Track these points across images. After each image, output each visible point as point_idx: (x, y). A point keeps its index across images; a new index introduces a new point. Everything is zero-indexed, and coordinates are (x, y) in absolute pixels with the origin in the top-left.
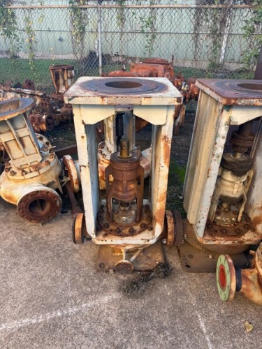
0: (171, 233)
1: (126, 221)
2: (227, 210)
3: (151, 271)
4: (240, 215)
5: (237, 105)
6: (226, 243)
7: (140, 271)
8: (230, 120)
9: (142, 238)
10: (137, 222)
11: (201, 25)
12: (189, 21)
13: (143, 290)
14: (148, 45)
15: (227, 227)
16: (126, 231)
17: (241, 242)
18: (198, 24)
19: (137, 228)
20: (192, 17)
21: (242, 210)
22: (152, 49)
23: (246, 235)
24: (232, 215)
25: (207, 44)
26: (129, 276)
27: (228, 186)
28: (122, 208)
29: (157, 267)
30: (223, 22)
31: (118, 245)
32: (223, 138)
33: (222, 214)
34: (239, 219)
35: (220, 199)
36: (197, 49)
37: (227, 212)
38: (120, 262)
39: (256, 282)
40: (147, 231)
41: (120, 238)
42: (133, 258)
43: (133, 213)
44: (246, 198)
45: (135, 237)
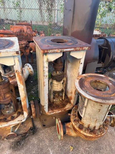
0: (34, 113)
1: (8, 113)
2: (58, 96)
3: (26, 133)
4: (63, 97)
5: (48, 53)
6: (59, 112)
7: (21, 135)
8: (48, 60)
9: (18, 120)
10: (15, 111)
11: (42, 6)
12: (36, 4)
13: (23, 145)
14: (19, 15)
15: (59, 104)
16: (9, 118)
17: (65, 110)
18: (41, 6)
19: (15, 115)
20: (37, 2)
21: (64, 95)
22: (21, 17)
23: (67, 106)
24: (60, 98)
25: (46, 15)
26: (15, 138)
27: (55, 86)
28: (6, 106)
29: (29, 131)
30: (52, 5)
31: (5, 127)
32: (47, 68)
33: (56, 98)
34: (63, 99)
35: (53, 92)
36: (42, 17)
37: (58, 97)
38: (9, 134)
39: (72, 128)
40: (21, 115)
41: (6, 123)
42: (16, 129)
43: (12, 107)
44: (64, 90)
45: (14, 121)
